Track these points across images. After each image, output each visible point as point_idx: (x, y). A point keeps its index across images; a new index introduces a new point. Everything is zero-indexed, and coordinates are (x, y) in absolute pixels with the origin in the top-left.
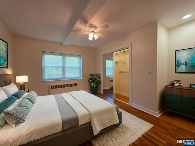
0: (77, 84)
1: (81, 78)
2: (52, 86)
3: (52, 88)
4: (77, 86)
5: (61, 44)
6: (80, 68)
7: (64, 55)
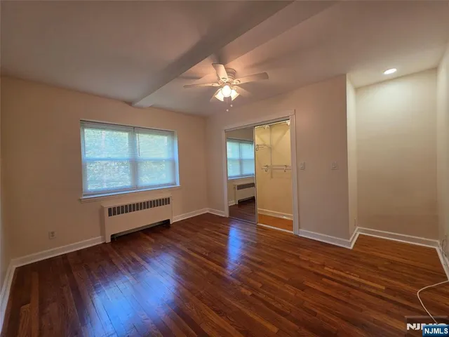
0: (169, 198)
1: (175, 184)
2: (110, 209)
3: (110, 215)
4: (169, 203)
5: (130, 103)
6: (173, 161)
7: (133, 129)
